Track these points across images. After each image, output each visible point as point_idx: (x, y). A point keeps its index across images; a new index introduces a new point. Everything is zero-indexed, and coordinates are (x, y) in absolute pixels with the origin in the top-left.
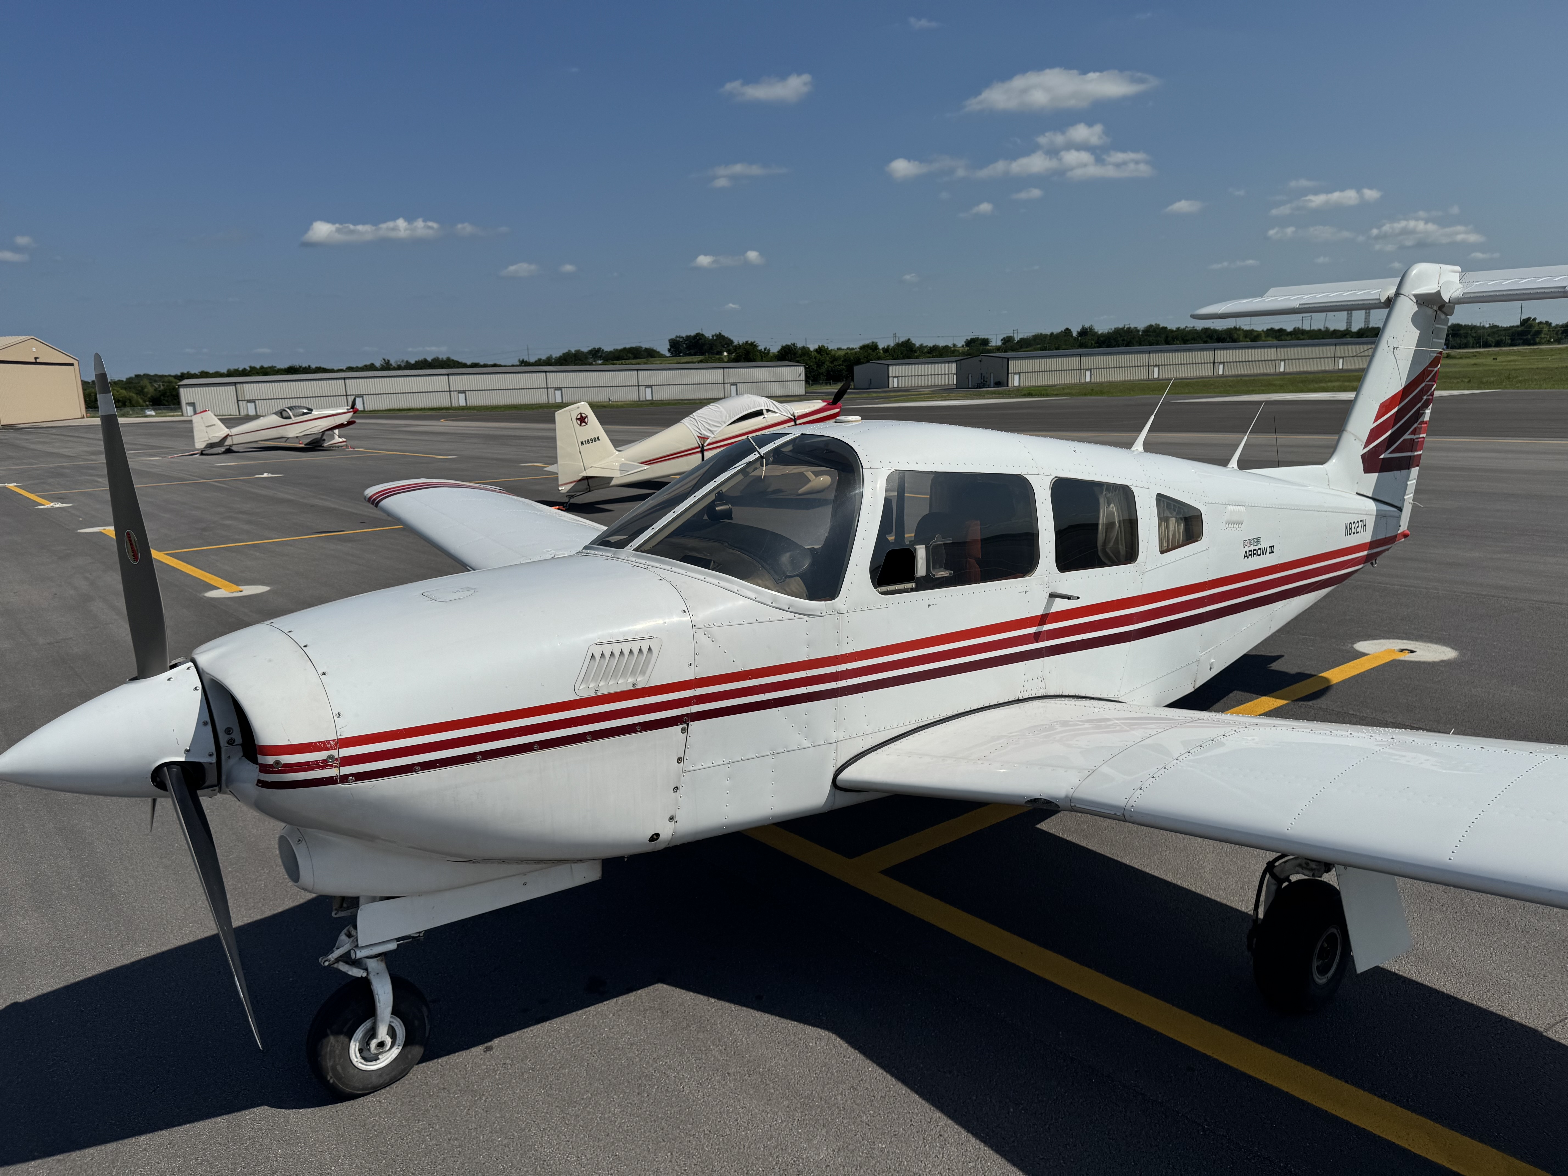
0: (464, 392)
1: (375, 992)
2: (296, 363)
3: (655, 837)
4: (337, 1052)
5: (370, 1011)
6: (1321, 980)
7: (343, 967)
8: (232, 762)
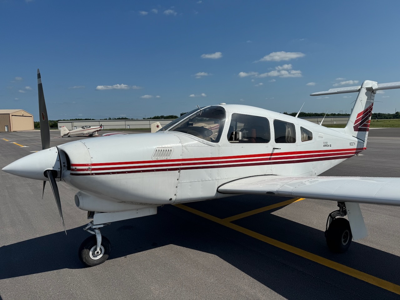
0: (129, 125)
1: (97, 238)
2: (87, 118)
3: (171, 199)
4: (86, 253)
5: (95, 243)
6: (344, 244)
7: (89, 231)
8: (64, 171)
